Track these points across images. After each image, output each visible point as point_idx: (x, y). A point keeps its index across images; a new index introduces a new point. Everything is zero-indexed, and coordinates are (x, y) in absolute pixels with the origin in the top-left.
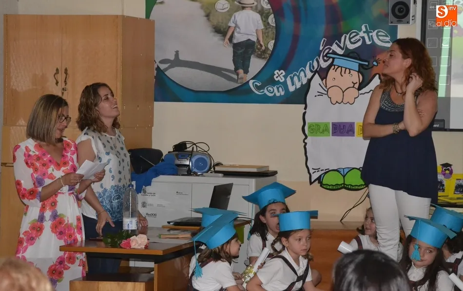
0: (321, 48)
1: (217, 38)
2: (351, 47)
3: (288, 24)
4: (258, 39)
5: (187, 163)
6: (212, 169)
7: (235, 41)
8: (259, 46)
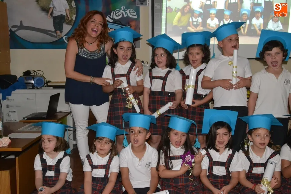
1: (43, 14)
2: (117, 18)
4: (66, 14)
5: (32, 82)
6: (46, 84)
7: (54, 15)
8: (67, 18)
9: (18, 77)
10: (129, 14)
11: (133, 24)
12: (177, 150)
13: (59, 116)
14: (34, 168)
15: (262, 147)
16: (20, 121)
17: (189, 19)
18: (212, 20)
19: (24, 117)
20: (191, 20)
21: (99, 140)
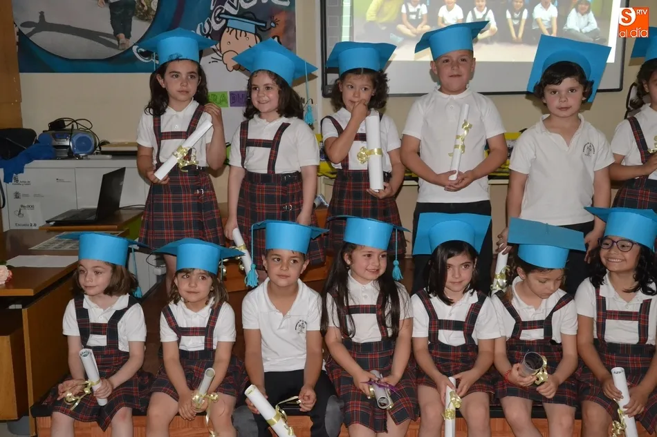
0: (212, 8)
2: (246, 6)
5: (67, 143)
6: (98, 149)
7: (111, 1)
8: (140, 6)
9: (39, 132)
11: (281, 18)
12: (363, 291)
16: (41, 228)
17: (400, 9)
18: (449, 9)
19: (48, 219)
20: (404, 10)
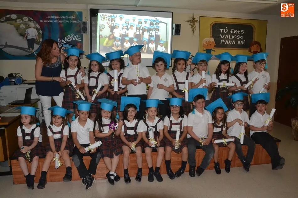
0: (58, 41)
1: (21, 38)
2: (68, 41)
3: (47, 33)
4: (36, 38)
5: (14, 80)
6: (23, 82)
7: (28, 39)
8: (37, 40)
9: (5, 77)
10: (76, 38)
11: (79, 44)
12: (106, 121)
13: (33, 102)
14: (17, 135)
15: (153, 117)
16: (7, 106)
18: (127, 43)
19: (9, 103)
20: (114, 43)
21: (54, 117)
